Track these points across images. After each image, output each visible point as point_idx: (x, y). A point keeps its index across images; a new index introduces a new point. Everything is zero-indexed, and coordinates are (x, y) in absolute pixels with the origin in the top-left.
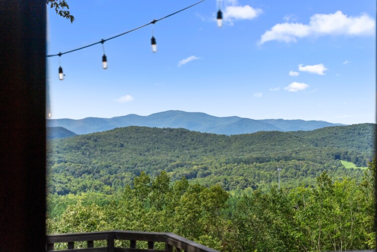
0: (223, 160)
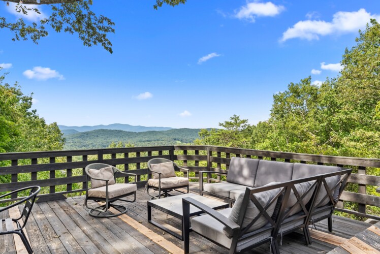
0: (135, 141)
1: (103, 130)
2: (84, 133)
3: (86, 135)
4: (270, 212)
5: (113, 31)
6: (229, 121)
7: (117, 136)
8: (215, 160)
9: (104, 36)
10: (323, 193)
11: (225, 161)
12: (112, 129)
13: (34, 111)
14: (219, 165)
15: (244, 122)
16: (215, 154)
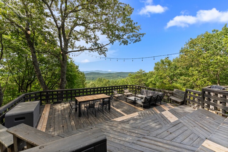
4: (149, 100)
5: (107, 51)
6: (139, 71)
8: (137, 89)
9: (105, 52)
10: (159, 97)
11: (140, 89)
12: (96, 72)
13: (79, 70)
14: (138, 90)
15: (144, 71)
16: (137, 87)
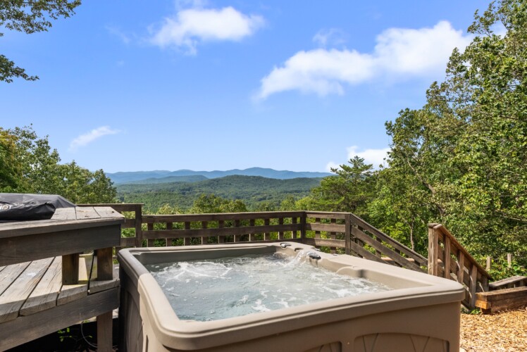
0: (279, 191)
1: (238, 176)
2: (214, 180)
3: (216, 183)
7: (255, 185)
